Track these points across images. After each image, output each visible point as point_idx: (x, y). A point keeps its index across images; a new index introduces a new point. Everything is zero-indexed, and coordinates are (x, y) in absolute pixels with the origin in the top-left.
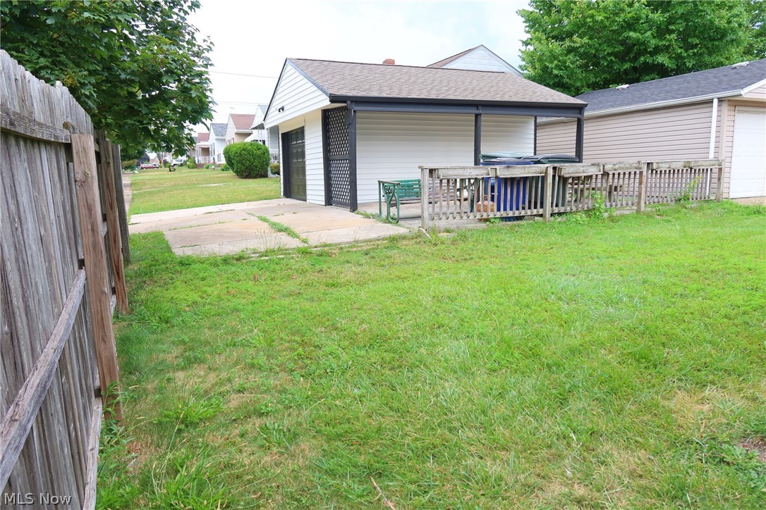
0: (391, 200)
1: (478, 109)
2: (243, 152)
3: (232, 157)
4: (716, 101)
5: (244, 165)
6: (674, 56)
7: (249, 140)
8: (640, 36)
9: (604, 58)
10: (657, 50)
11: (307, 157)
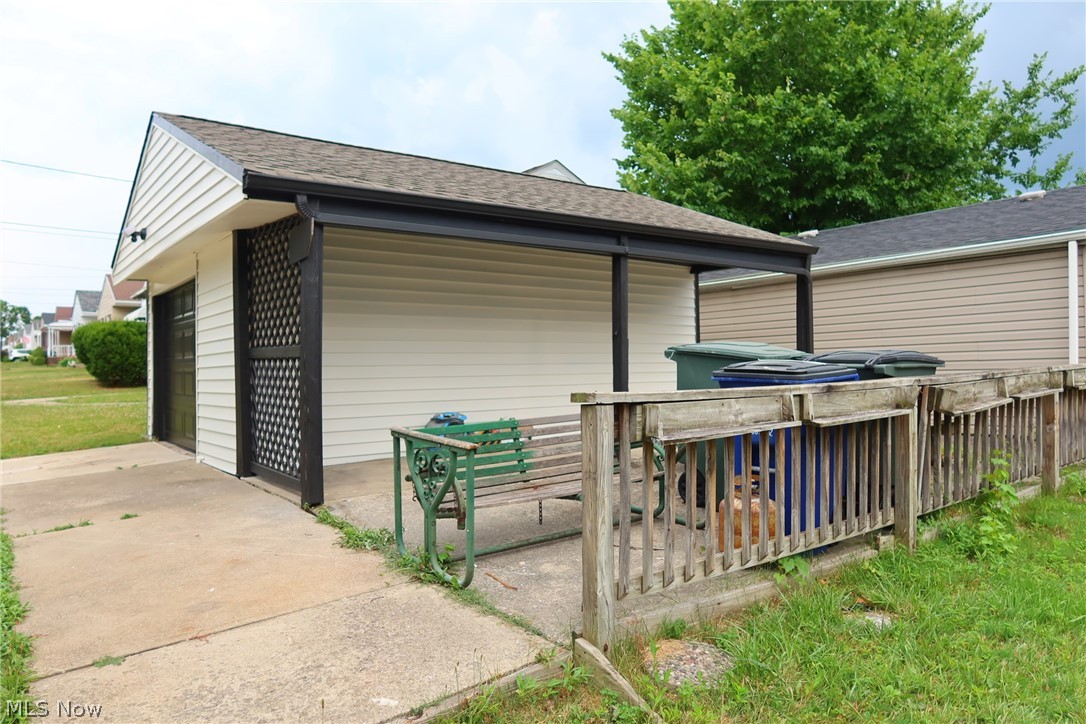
0: (440, 501)
1: (619, 244)
2: (109, 338)
3: (87, 346)
4: (1073, 247)
5: (109, 362)
6: (875, 189)
7: (131, 317)
8: (829, 154)
9: (764, 188)
10: (850, 180)
11: (200, 351)
